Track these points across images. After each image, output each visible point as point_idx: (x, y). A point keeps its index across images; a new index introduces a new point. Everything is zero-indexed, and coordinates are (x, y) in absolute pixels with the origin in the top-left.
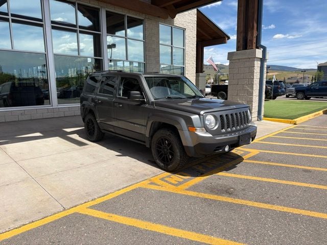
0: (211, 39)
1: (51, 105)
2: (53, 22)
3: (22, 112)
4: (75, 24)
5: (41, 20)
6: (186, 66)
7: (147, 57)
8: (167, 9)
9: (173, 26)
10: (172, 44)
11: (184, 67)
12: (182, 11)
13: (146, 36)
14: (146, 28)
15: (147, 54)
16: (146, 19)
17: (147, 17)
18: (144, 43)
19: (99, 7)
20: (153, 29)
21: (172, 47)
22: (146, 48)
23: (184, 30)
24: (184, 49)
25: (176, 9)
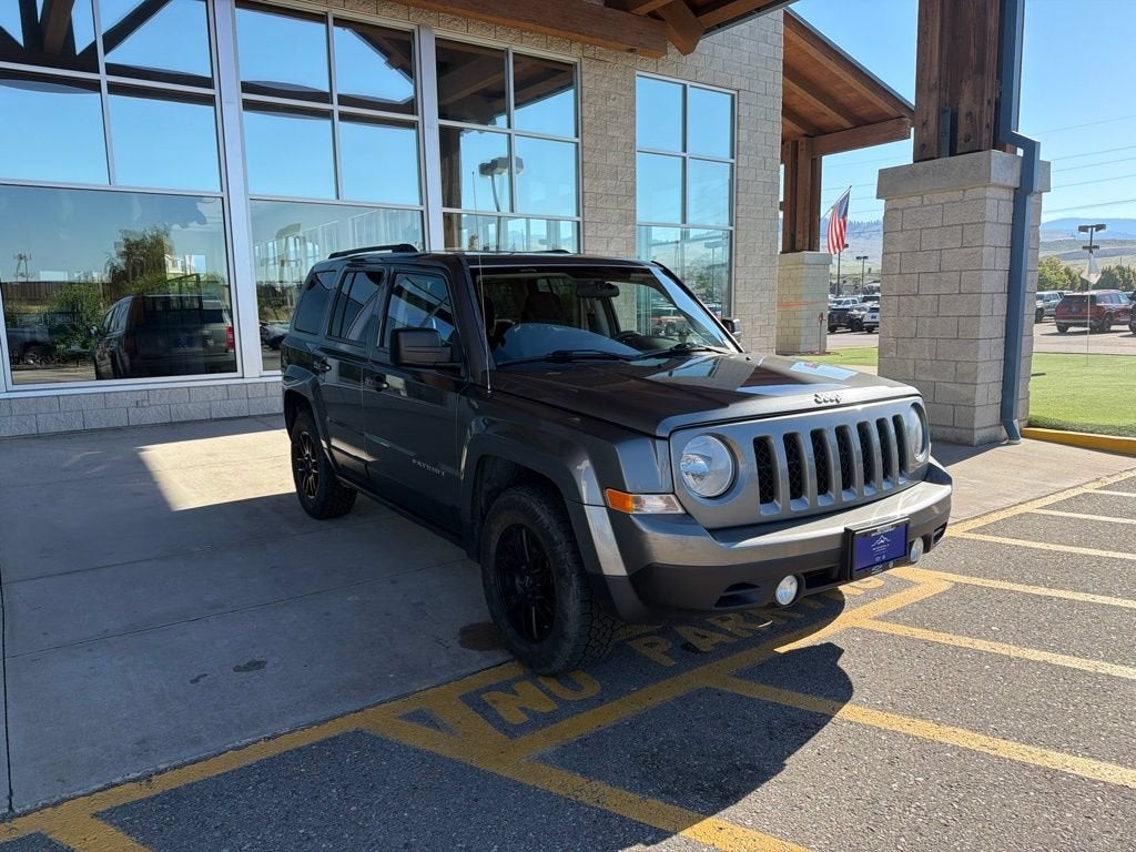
0: (846, 124)
1: (239, 374)
2: (247, 87)
3: (139, 397)
4: (328, 90)
5: (208, 83)
6: (740, 227)
7: (587, 198)
8: (663, 20)
9: (689, 84)
10: (685, 150)
11: (731, 232)
12: (720, 26)
13: (586, 124)
14: (585, 94)
15: (586, 187)
16: (584, 62)
17: (589, 53)
18: (577, 148)
19: (413, 27)
20: (612, 97)
21: (684, 159)
22: (586, 168)
23: (733, 96)
24: (732, 164)
25: (700, 18)
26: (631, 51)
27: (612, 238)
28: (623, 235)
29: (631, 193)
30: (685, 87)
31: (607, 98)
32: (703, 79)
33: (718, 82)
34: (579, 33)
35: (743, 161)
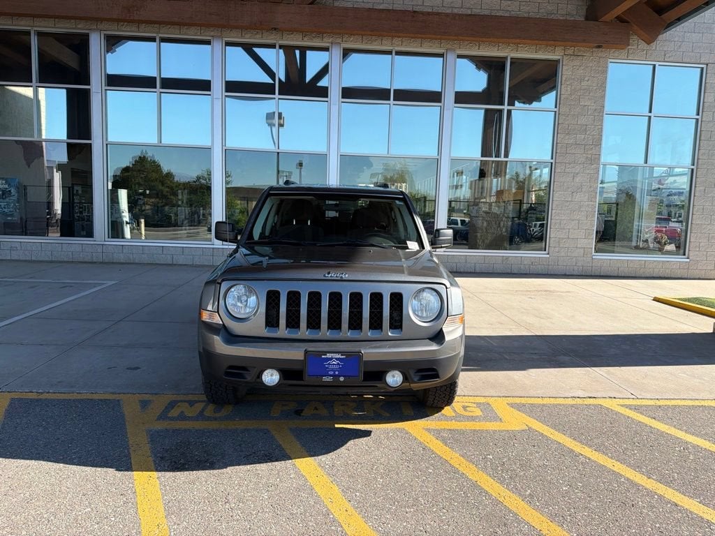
6: (700, 166)
7: (559, 147)
8: (628, 22)
9: (657, 64)
10: (650, 112)
11: (692, 170)
12: (679, 19)
13: (562, 99)
14: (564, 79)
15: (559, 139)
16: (565, 58)
17: (570, 52)
18: (555, 114)
19: (443, 51)
20: (586, 79)
21: (650, 117)
22: (560, 128)
23: (702, 69)
24: (697, 120)
25: (662, 16)
26: (599, 47)
27: (577, 174)
28: (588, 171)
29: (598, 143)
30: (654, 66)
31: (582, 80)
32: (671, 59)
33: (684, 60)
34: (555, 41)
35: (707, 116)
